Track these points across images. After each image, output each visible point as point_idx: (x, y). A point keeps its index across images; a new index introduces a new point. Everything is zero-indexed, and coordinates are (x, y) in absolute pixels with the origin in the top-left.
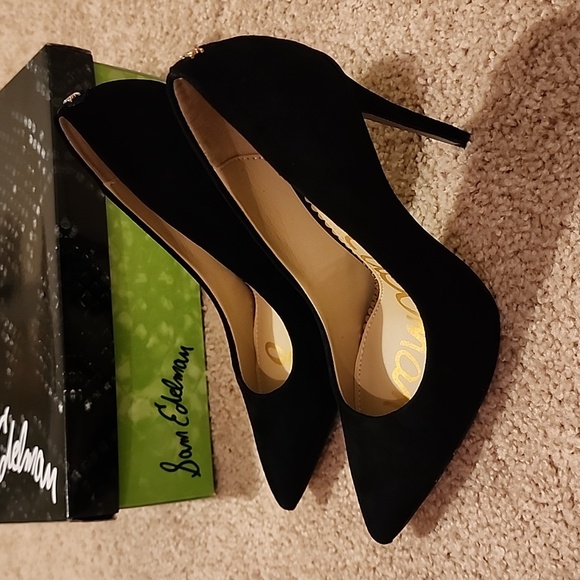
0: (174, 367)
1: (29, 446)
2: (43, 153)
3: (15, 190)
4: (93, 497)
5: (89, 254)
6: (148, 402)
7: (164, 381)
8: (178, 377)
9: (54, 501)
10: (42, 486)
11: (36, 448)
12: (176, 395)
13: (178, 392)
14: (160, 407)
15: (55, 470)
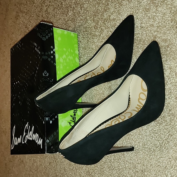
0: (74, 112)
1: (34, 133)
2: (39, 53)
3: (31, 62)
4: (52, 147)
5: (52, 80)
6: (67, 122)
7: (71, 116)
8: (75, 115)
9: (42, 148)
10: (38, 144)
11: (36, 133)
12: (74, 120)
13: (75, 119)
14: (70, 123)
15: (42, 139)
